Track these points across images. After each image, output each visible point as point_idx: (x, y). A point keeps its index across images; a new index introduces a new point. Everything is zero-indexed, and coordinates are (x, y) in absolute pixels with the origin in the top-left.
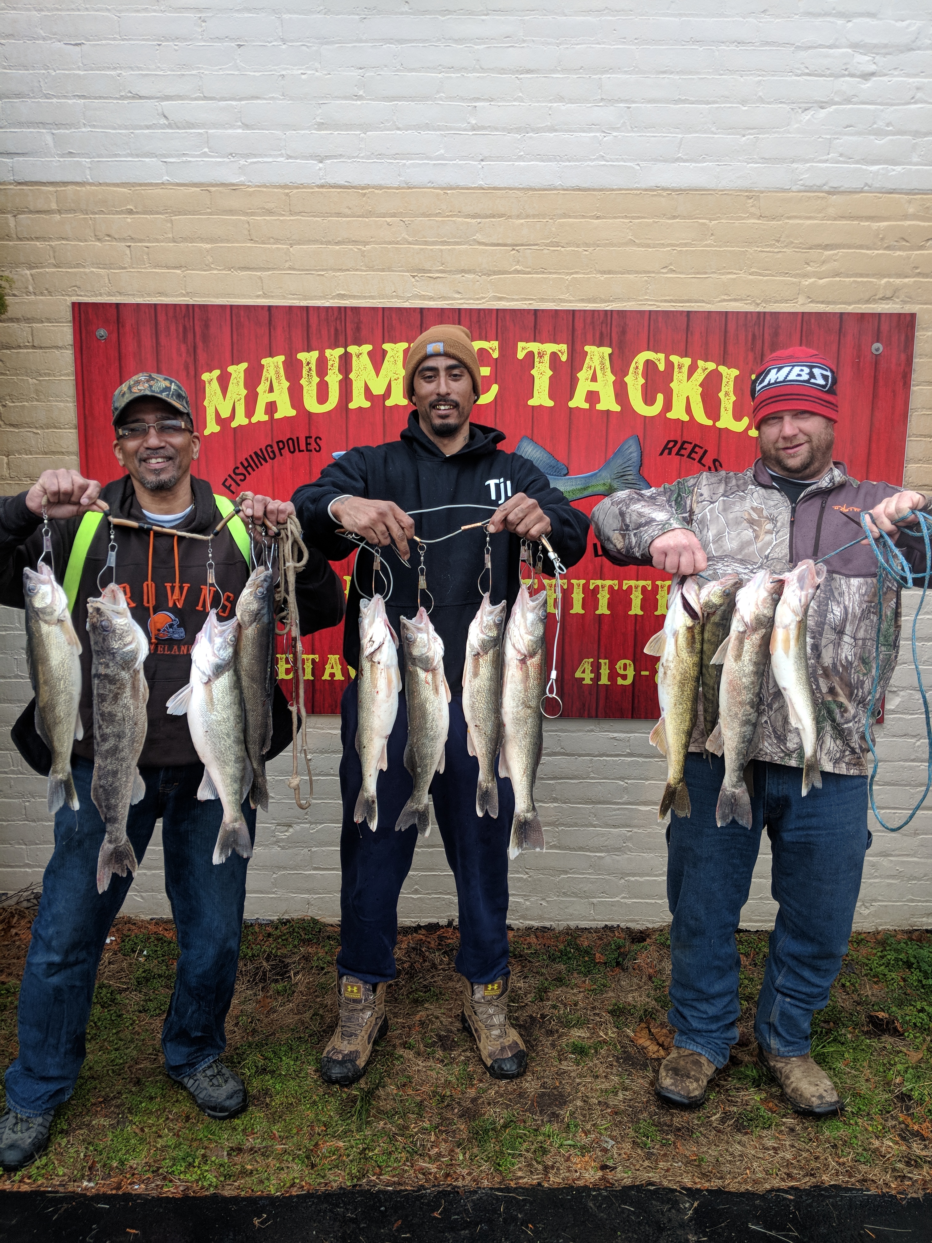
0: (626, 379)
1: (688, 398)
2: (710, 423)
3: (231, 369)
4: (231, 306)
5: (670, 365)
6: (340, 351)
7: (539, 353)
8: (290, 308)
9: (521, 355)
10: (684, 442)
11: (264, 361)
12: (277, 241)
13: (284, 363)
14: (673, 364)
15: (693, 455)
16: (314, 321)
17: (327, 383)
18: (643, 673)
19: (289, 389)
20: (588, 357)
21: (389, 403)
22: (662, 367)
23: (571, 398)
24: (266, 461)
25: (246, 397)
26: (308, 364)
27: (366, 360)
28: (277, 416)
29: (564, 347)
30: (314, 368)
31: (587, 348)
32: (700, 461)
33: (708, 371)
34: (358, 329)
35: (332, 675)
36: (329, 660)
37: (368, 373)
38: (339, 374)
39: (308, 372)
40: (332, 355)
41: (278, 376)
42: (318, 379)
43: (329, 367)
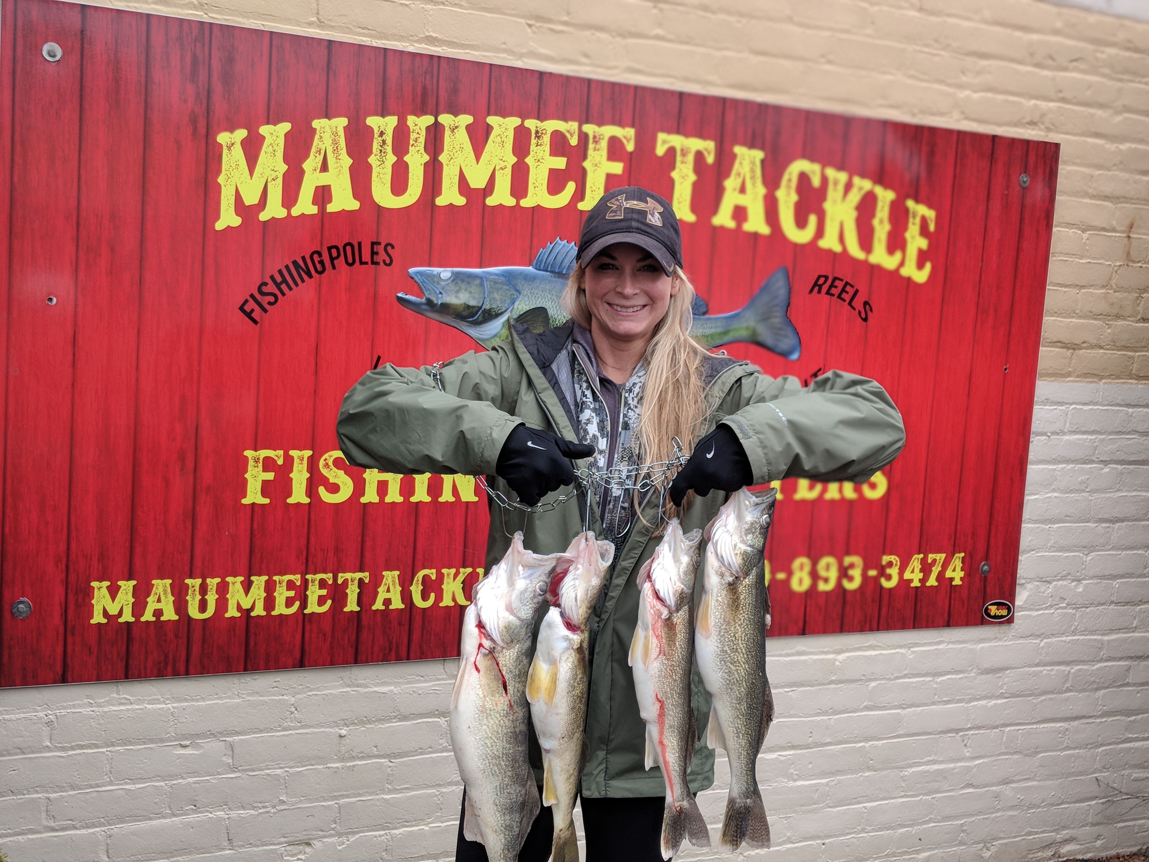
0: (778, 193)
1: (842, 224)
2: (862, 256)
3: (264, 130)
4: (271, 33)
5: (824, 180)
6: (428, 120)
7: (682, 150)
9: (660, 151)
10: (835, 279)
11: (316, 124)
13: (345, 128)
14: (828, 178)
15: (844, 296)
16: (393, 72)
17: (407, 165)
18: (779, 576)
19: (351, 169)
20: (737, 161)
21: (491, 201)
22: (816, 182)
23: (715, 214)
24: (311, 276)
25: (285, 175)
26: (382, 134)
27: (462, 137)
28: (331, 208)
29: (711, 145)
30: (389, 141)
31: (737, 149)
32: (850, 304)
33: (864, 191)
34: (454, 90)
35: (387, 602)
36: (385, 579)
37: (466, 156)
38: (425, 154)
39: (381, 146)
40: (416, 125)
41: (337, 148)
42: (395, 158)
43: (411, 142)
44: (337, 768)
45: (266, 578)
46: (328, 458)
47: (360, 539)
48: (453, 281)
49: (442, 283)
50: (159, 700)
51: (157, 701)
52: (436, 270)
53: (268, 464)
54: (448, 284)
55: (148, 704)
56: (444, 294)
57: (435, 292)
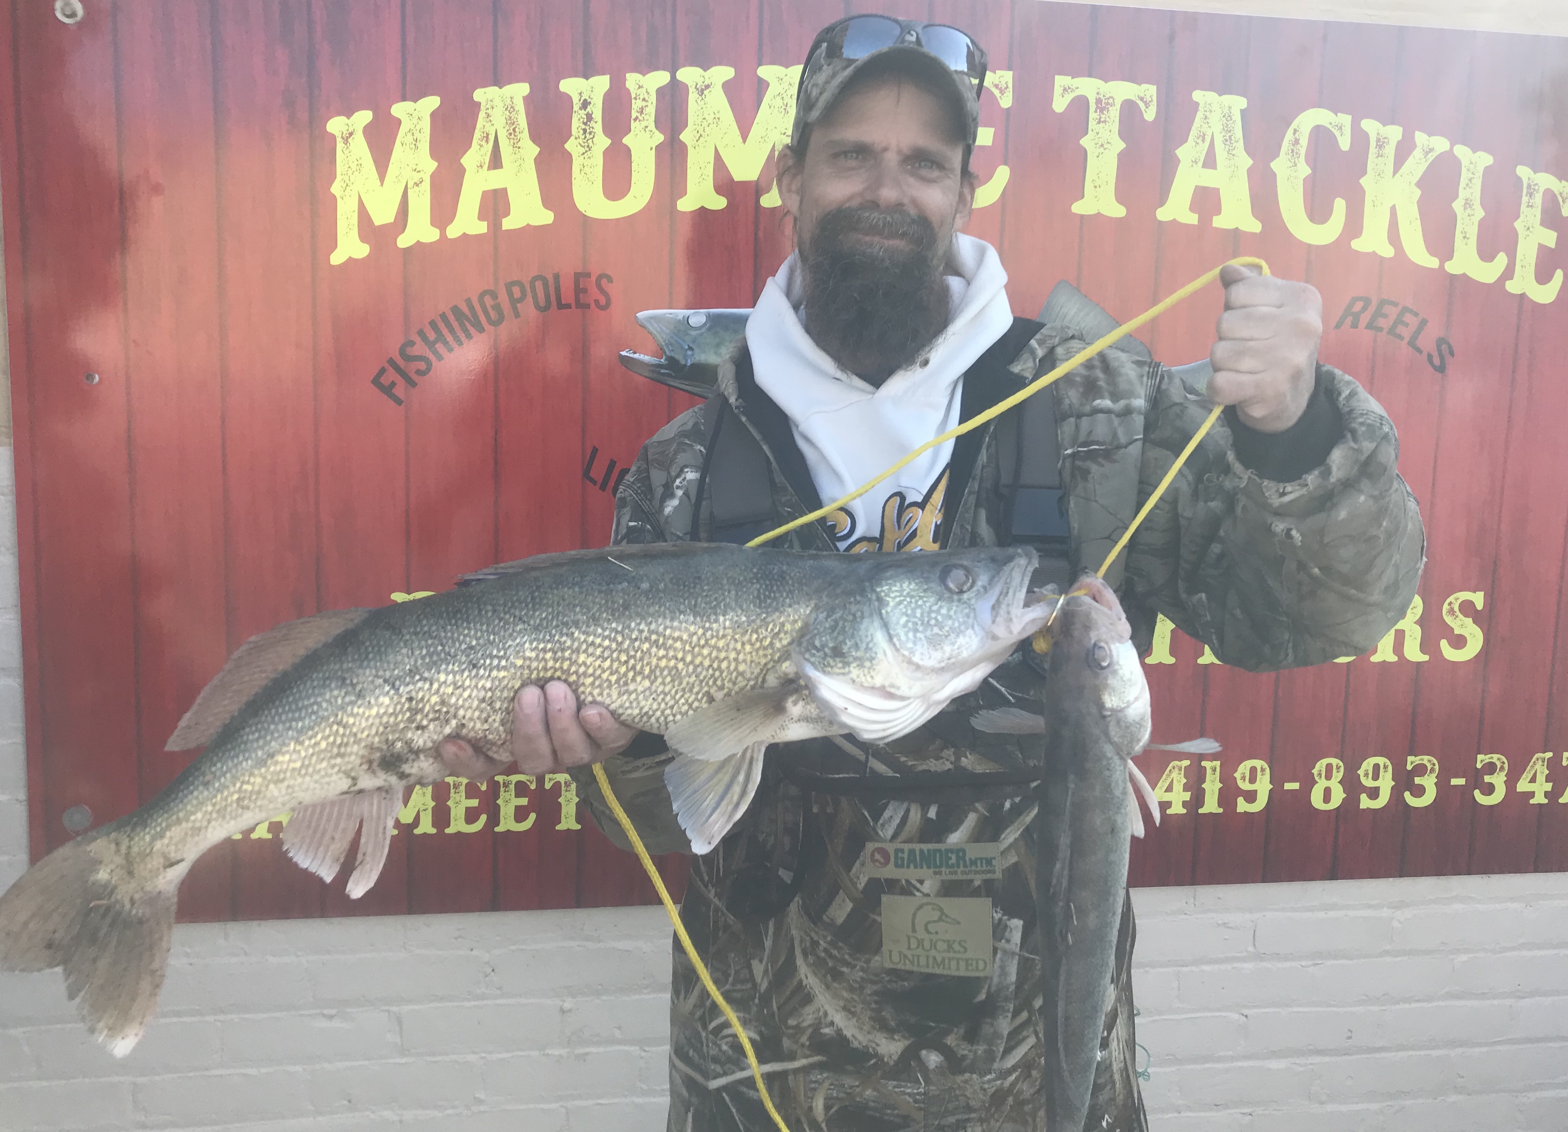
0: (1274, 165)
1: (1393, 210)
2: (1433, 263)
3: (399, 110)
5: (1360, 138)
6: (661, 78)
7: (1098, 101)
9: (1060, 104)
10: (1382, 303)
11: (479, 95)
13: (525, 98)
14: (1366, 136)
15: (1401, 330)
17: (628, 151)
18: (1288, 786)
19: (538, 161)
20: (1199, 115)
21: (768, 201)
22: (1345, 143)
23: (1162, 202)
24: (481, 330)
25: (433, 176)
26: (585, 104)
27: (718, 100)
28: (508, 224)
29: (1150, 91)
30: (598, 115)
31: (1198, 96)
32: (1412, 343)
33: (1434, 155)
34: (702, 28)
37: (724, 130)
38: (657, 132)
39: (585, 124)
40: (640, 87)
41: (514, 130)
42: (608, 142)
43: (634, 114)
44: (561, 1056)
48: (709, 329)
49: (693, 333)
52: (682, 313)
54: (701, 334)
56: (696, 350)
57: (682, 347)
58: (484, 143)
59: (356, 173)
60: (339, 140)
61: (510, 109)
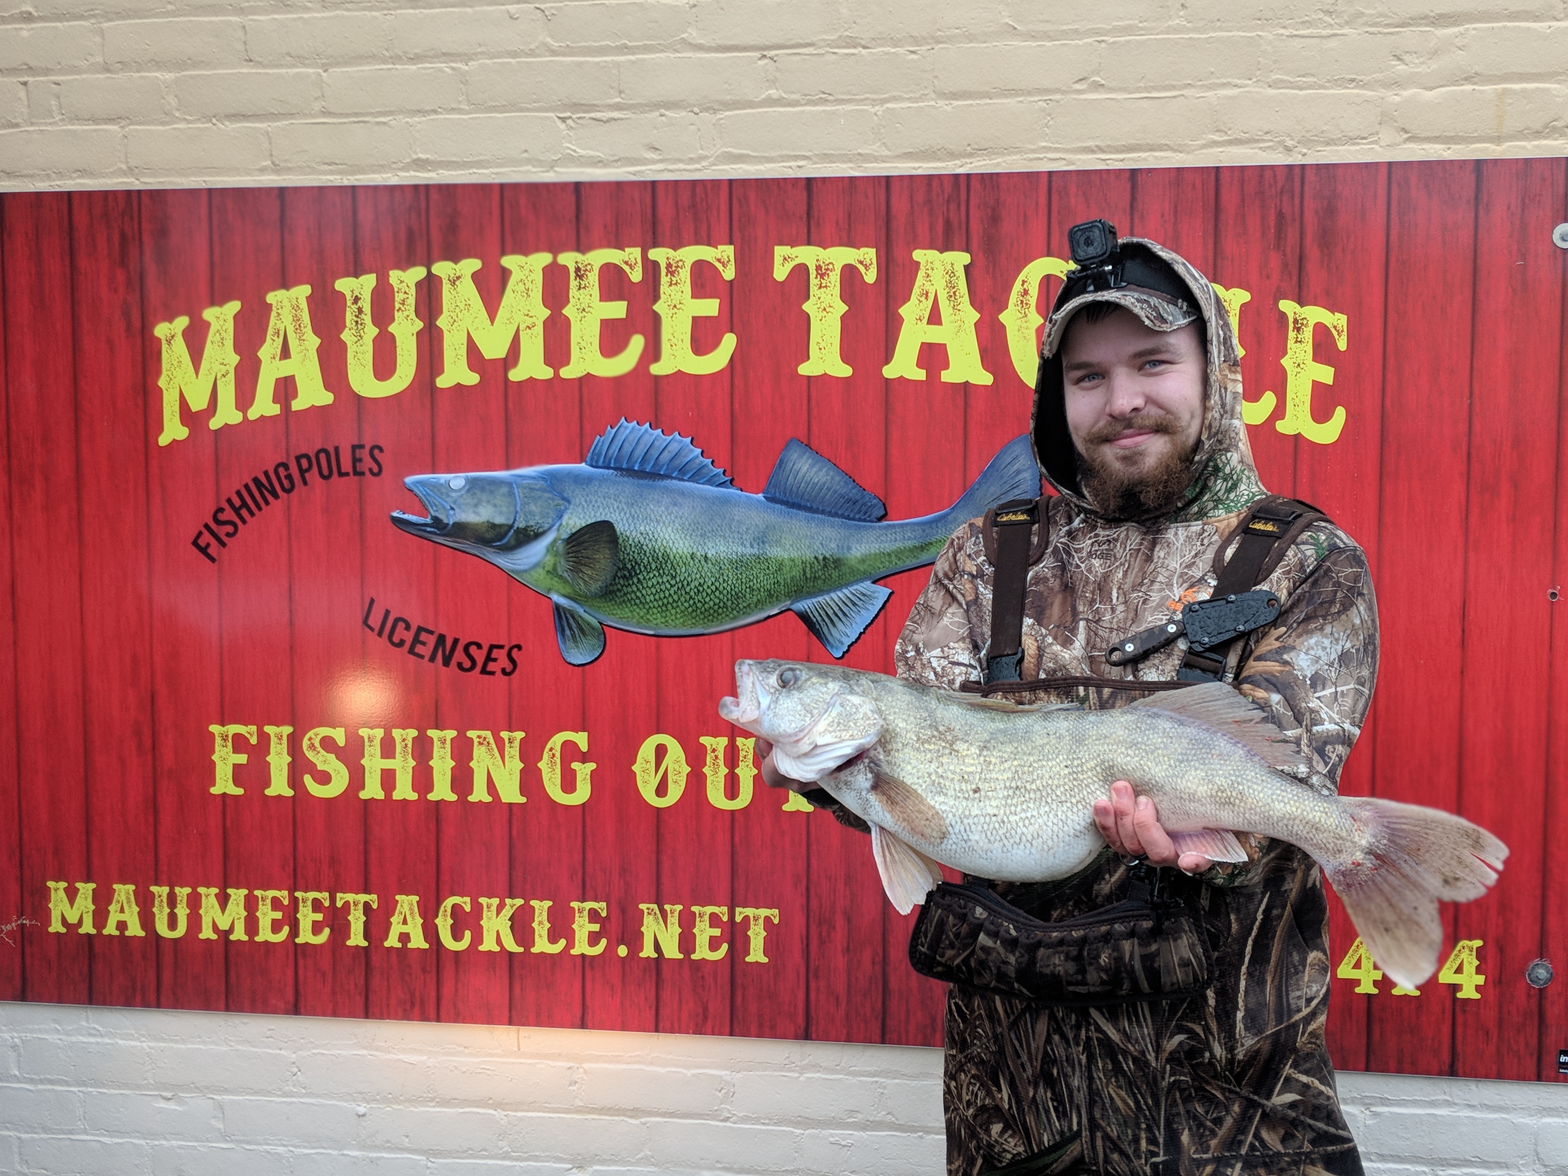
0: (1003, 317)
3: (209, 314)
4: (210, 191)
6: (418, 273)
7: (818, 268)
8: (321, 190)
9: (780, 273)
11: (271, 298)
12: (300, 60)
13: (309, 298)
16: (366, 216)
17: (392, 338)
19: (320, 351)
20: (921, 274)
21: (516, 375)
23: (888, 358)
24: (277, 497)
25: (236, 368)
26: (356, 300)
27: (468, 290)
28: (297, 405)
29: (869, 254)
30: (367, 308)
31: (918, 255)
34: (452, 228)
35: (404, 938)
36: (399, 905)
37: (475, 315)
38: (417, 320)
39: (357, 316)
40: (402, 282)
41: (300, 325)
42: (376, 331)
43: (397, 306)
45: (246, 892)
46: (313, 736)
47: (361, 847)
48: (468, 491)
49: (453, 495)
50: (132, 1035)
51: (130, 1037)
52: (443, 477)
53: (239, 743)
54: (461, 496)
55: (122, 1039)
56: (457, 510)
57: (444, 508)
58: (275, 338)
59: (177, 369)
60: (164, 342)
61: (296, 308)
